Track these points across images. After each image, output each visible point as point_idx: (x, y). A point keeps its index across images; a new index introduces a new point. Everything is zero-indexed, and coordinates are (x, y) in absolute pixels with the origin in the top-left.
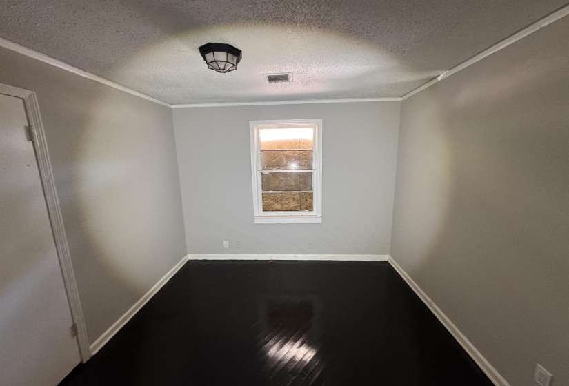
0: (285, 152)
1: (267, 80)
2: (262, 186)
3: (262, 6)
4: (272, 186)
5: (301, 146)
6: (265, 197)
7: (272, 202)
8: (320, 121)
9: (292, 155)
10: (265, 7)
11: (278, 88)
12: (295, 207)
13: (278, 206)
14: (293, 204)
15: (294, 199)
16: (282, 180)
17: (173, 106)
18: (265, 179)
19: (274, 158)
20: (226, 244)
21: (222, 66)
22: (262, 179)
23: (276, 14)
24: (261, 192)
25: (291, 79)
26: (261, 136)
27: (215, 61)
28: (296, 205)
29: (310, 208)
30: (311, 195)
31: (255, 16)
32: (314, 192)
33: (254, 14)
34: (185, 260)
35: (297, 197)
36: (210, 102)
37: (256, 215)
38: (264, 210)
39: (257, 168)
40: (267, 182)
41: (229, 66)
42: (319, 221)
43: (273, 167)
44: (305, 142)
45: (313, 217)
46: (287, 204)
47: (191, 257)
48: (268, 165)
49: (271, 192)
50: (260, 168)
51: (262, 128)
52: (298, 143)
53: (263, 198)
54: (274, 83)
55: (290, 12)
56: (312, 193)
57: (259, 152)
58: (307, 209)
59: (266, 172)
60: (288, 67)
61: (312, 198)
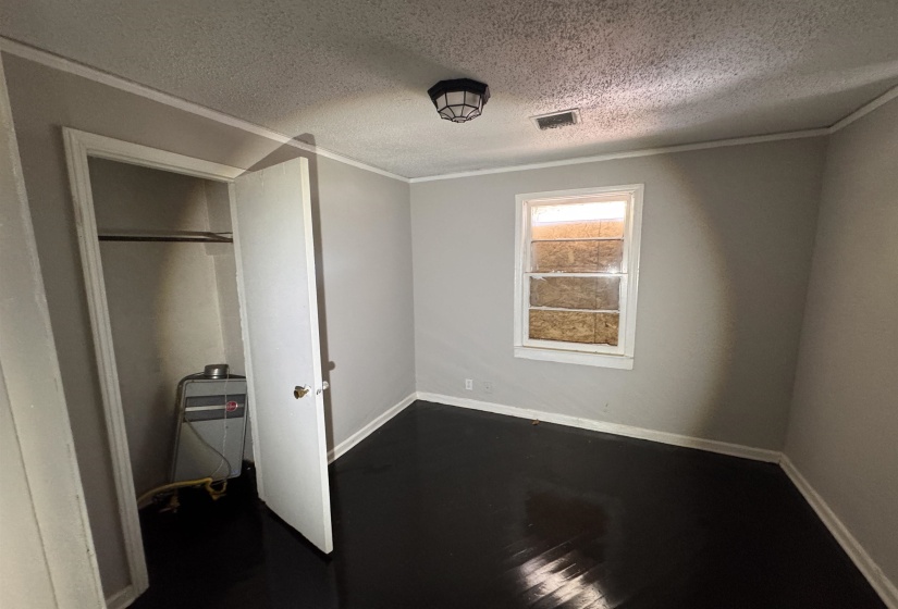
0: (572, 244)
1: (537, 125)
2: (531, 298)
3: (503, 10)
4: (547, 299)
5: (603, 232)
6: (534, 317)
7: (547, 324)
8: (640, 187)
9: (585, 247)
10: (507, 10)
11: (559, 138)
12: (586, 337)
13: (555, 333)
14: (583, 331)
15: (584, 323)
16: (565, 290)
17: (412, 181)
18: (535, 289)
19: (554, 254)
20: (469, 384)
21: (458, 111)
22: (531, 287)
23: (527, 15)
24: (527, 307)
25: (579, 120)
26: (534, 217)
27: (448, 106)
28: (587, 333)
29: (612, 341)
30: (616, 318)
31: (496, 26)
32: (622, 312)
33: (494, 24)
34: (410, 399)
35: (590, 320)
36: (460, 171)
37: (517, 343)
38: (530, 338)
39: (524, 267)
40: (538, 291)
41: (468, 111)
42: (629, 365)
43: (551, 267)
44: (610, 225)
45: (620, 356)
46: (570, 330)
47: (420, 396)
48: (543, 266)
49: (544, 308)
50: (529, 269)
51: (537, 205)
52: (597, 226)
53: (530, 318)
54: (549, 130)
55: (550, 8)
56: (618, 316)
57: (529, 244)
58: (607, 342)
59: (539, 276)
60: (569, 99)
61: (617, 323)
